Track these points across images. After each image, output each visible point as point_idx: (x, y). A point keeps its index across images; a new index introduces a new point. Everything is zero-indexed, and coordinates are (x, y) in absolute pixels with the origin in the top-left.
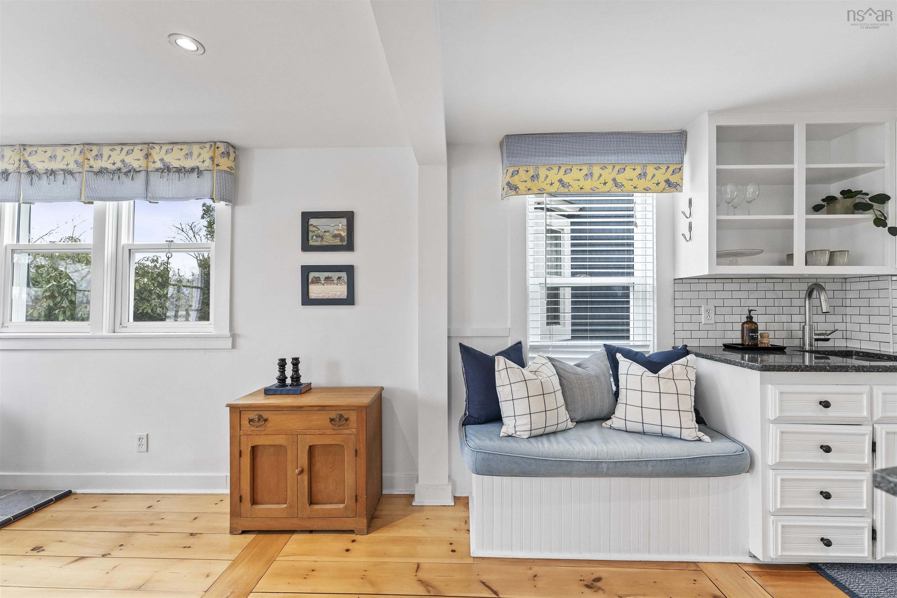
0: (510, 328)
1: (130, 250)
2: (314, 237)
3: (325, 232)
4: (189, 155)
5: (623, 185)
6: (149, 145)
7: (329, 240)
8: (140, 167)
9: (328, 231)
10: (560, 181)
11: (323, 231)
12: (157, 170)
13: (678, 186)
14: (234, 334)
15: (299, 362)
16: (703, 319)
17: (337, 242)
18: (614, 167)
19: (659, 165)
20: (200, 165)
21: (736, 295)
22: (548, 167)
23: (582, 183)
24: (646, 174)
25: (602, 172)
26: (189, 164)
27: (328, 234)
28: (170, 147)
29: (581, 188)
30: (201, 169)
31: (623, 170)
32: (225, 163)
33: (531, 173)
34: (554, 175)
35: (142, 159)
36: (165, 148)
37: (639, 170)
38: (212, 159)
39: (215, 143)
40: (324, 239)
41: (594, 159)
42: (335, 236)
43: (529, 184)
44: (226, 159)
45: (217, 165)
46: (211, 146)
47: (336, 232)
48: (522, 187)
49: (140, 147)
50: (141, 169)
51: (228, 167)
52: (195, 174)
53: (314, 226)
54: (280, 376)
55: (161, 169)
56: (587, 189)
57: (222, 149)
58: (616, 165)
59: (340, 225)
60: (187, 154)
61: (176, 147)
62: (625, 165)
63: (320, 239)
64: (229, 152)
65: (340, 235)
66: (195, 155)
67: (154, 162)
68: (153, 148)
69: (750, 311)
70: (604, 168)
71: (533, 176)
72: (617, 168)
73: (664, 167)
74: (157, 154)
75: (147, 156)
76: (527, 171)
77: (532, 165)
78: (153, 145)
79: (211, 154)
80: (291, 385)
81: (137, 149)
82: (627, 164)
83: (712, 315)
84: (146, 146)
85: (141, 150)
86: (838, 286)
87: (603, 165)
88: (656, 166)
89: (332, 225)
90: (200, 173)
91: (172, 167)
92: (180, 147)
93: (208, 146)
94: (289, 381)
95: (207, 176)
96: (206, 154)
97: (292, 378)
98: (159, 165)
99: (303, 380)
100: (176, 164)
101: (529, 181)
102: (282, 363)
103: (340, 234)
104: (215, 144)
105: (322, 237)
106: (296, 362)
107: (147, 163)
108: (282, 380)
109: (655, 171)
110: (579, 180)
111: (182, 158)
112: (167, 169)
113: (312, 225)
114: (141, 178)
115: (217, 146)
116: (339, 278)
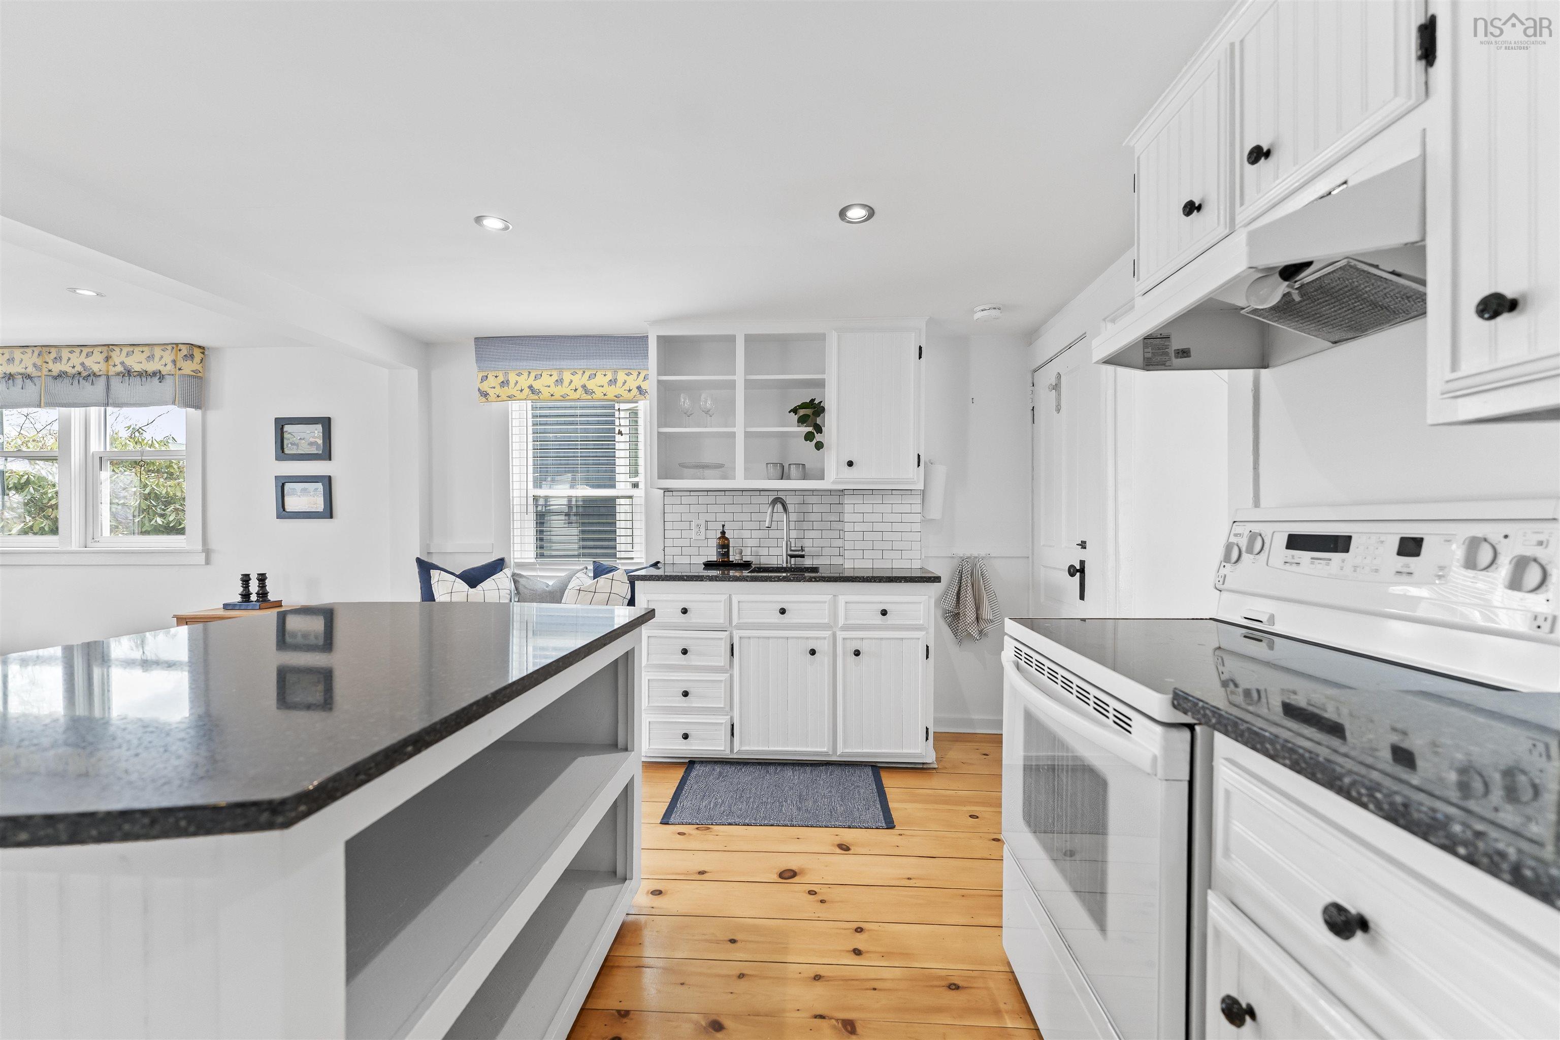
0: (493, 544)
1: (101, 458)
2: (290, 445)
3: (300, 439)
4: (151, 358)
5: (594, 392)
6: (110, 347)
7: (305, 449)
8: (100, 371)
9: (304, 439)
10: (530, 387)
11: (299, 438)
12: (118, 374)
13: (646, 394)
14: (208, 549)
15: (266, 578)
16: (693, 534)
17: (313, 450)
18: (584, 372)
19: (630, 371)
20: (162, 368)
21: (729, 508)
22: (517, 372)
23: (553, 389)
24: (616, 381)
25: (572, 377)
26: (151, 367)
27: (304, 441)
28: (131, 349)
29: (552, 395)
30: (163, 373)
31: (594, 376)
32: (188, 367)
33: (501, 378)
34: (525, 381)
35: (102, 362)
36: (125, 350)
37: (610, 376)
38: (174, 362)
39: (177, 344)
40: (300, 447)
41: (564, 364)
42: (311, 444)
43: (498, 390)
44: (189, 362)
45: (180, 369)
46: (173, 348)
47: (312, 440)
48: (491, 392)
49: (100, 349)
50: (101, 373)
51: (193, 371)
52: (156, 380)
53: (289, 433)
54: (243, 591)
55: (121, 372)
56: (557, 396)
57: (185, 351)
58: (586, 371)
59: (316, 432)
60: (149, 357)
61: (137, 349)
62: (596, 371)
63: (295, 447)
64: (193, 355)
65: (315, 443)
66: (157, 358)
67: (115, 366)
68: (113, 350)
69: (723, 526)
70: (575, 373)
71: (503, 382)
72: (587, 374)
73: (635, 373)
74: (118, 357)
75: (107, 359)
76: (496, 377)
77: (502, 371)
78: (113, 347)
79: (172, 357)
80: (257, 601)
81: (96, 350)
82: (597, 370)
83: (703, 530)
84: (106, 348)
85: (101, 352)
86: (835, 499)
87: (573, 370)
88: (627, 371)
89: (308, 432)
90: (162, 378)
91: (133, 370)
92: (141, 349)
93: (169, 347)
94: (254, 597)
95: (169, 381)
96: (168, 357)
97: (258, 594)
98: (119, 368)
99: (271, 597)
100: (137, 367)
101: (498, 387)
102: (246, 579)
103: (316, 441)
104: (177, 346)
105: (297, 445)
106: (262, 578)
107: (108, 367)
108: (246, 596)
109: (626, 377)
110: (549, 387)
111: (144, 361)
112: (128, 373)
113: (286, 432)
114: (102, 382)
115: (179, 348)
116: (316, 489)
